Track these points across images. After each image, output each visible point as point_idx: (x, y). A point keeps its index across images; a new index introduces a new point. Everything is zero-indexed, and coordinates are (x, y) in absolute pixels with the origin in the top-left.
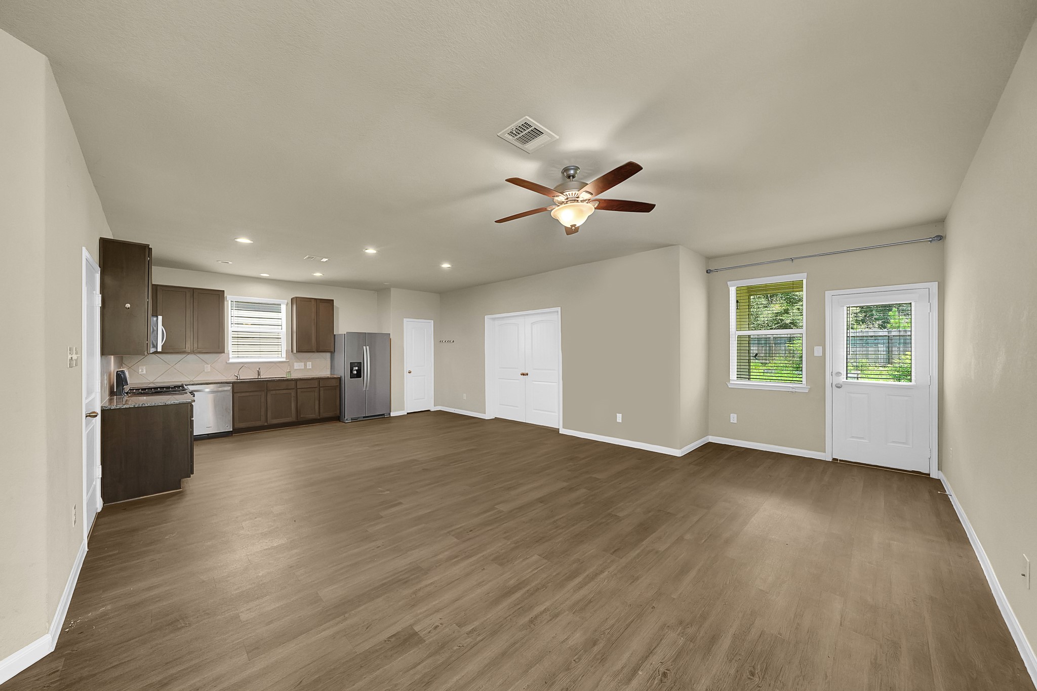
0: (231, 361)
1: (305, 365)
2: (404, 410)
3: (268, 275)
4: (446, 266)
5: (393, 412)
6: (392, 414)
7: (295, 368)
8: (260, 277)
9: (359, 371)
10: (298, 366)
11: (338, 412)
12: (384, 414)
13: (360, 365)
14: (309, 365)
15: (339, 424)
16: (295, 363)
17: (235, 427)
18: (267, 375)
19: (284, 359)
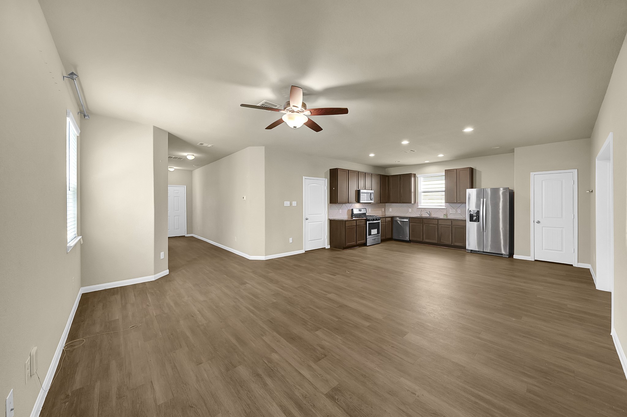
0: (419, 207)
1: (457, 211)
2: (529, 255)
3: (429, 161)
5: (516, 255)
6: (516, 257)
7: (449, 213)
9: (478, 217)
10: (452, 211)
11: (465, 244)
12: (502, 254)
13: (477, 212)
14: (459, 211)
16: (450, 210)
17: (410, 239)
18: (434, 215)
19: (444, 207)
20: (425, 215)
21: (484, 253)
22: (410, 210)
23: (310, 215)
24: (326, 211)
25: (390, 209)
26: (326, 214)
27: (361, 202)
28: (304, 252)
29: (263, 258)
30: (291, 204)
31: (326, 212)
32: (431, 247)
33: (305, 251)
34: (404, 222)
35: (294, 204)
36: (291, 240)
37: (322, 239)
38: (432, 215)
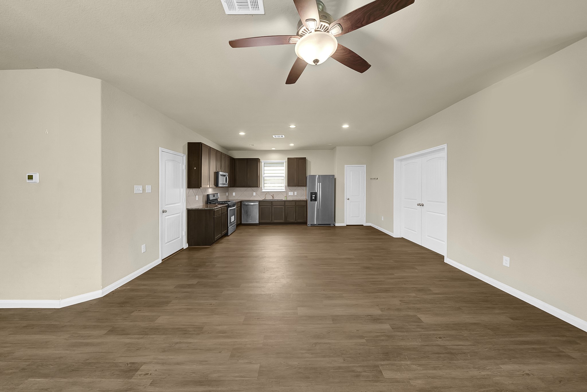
0: (263, 191)
1: (294, 193)
2: (344, 222)
3: (275, 149)
4: (346, 126)
5: (337, 223)
6: (337, 225)
7: (289, 195)
8: (271, 150)
9: (316, 197)
10: (291, 193)
11: (305, 220)
12: (330, 224)
13: (316, 194)
14: (296, 193)
15: (304, 227)
16: (289, 192)
17: (260, 221)
18: (277, 198)
19: (284, 190)
20: (269, 198)
21: (319, 225)
22: (254, 194)
23: (167, 205)
24: (184, 198)
25: (233, 193)
26: (184, 202)
27: (220, 185)
28: (161, 262)
29: (99, 294)
30: (144, 190)
31: (184, 200)
32: (280, 227)
33: (162, 260)
34: (254, 206)
35: (148, 189)
36: (143, 248)
37: (180, 237)
38: (274, 197)
